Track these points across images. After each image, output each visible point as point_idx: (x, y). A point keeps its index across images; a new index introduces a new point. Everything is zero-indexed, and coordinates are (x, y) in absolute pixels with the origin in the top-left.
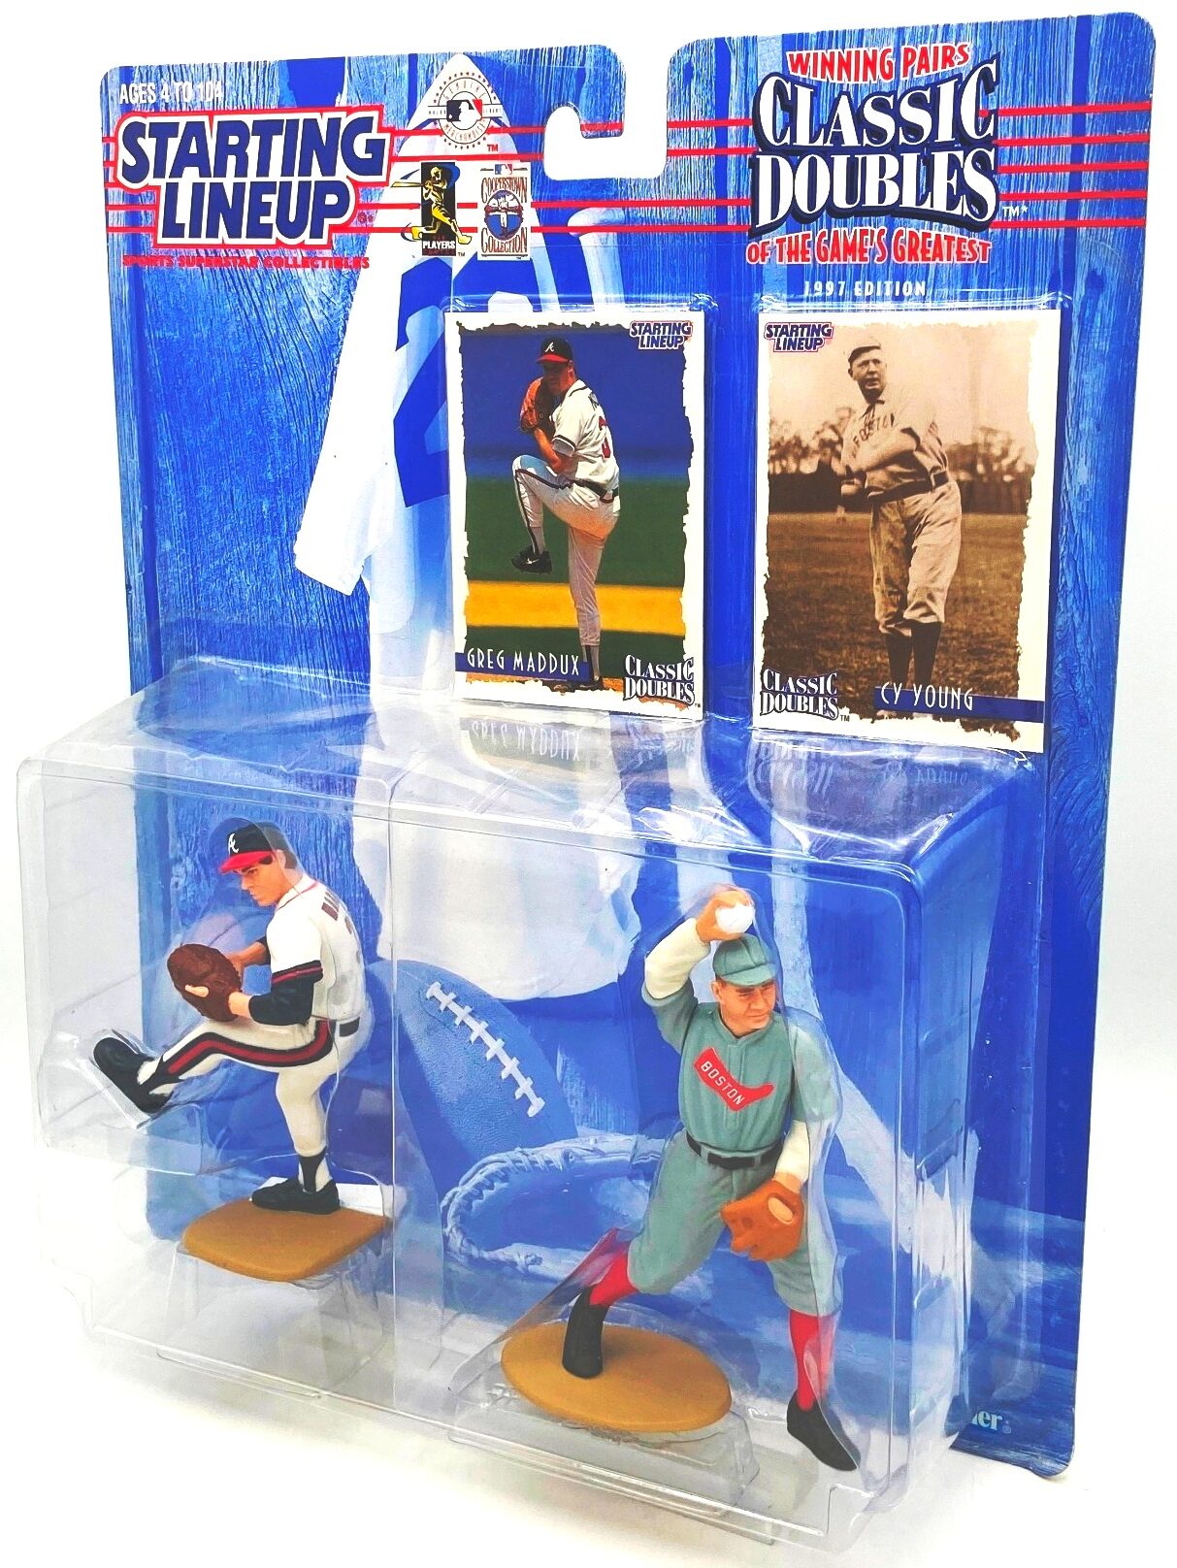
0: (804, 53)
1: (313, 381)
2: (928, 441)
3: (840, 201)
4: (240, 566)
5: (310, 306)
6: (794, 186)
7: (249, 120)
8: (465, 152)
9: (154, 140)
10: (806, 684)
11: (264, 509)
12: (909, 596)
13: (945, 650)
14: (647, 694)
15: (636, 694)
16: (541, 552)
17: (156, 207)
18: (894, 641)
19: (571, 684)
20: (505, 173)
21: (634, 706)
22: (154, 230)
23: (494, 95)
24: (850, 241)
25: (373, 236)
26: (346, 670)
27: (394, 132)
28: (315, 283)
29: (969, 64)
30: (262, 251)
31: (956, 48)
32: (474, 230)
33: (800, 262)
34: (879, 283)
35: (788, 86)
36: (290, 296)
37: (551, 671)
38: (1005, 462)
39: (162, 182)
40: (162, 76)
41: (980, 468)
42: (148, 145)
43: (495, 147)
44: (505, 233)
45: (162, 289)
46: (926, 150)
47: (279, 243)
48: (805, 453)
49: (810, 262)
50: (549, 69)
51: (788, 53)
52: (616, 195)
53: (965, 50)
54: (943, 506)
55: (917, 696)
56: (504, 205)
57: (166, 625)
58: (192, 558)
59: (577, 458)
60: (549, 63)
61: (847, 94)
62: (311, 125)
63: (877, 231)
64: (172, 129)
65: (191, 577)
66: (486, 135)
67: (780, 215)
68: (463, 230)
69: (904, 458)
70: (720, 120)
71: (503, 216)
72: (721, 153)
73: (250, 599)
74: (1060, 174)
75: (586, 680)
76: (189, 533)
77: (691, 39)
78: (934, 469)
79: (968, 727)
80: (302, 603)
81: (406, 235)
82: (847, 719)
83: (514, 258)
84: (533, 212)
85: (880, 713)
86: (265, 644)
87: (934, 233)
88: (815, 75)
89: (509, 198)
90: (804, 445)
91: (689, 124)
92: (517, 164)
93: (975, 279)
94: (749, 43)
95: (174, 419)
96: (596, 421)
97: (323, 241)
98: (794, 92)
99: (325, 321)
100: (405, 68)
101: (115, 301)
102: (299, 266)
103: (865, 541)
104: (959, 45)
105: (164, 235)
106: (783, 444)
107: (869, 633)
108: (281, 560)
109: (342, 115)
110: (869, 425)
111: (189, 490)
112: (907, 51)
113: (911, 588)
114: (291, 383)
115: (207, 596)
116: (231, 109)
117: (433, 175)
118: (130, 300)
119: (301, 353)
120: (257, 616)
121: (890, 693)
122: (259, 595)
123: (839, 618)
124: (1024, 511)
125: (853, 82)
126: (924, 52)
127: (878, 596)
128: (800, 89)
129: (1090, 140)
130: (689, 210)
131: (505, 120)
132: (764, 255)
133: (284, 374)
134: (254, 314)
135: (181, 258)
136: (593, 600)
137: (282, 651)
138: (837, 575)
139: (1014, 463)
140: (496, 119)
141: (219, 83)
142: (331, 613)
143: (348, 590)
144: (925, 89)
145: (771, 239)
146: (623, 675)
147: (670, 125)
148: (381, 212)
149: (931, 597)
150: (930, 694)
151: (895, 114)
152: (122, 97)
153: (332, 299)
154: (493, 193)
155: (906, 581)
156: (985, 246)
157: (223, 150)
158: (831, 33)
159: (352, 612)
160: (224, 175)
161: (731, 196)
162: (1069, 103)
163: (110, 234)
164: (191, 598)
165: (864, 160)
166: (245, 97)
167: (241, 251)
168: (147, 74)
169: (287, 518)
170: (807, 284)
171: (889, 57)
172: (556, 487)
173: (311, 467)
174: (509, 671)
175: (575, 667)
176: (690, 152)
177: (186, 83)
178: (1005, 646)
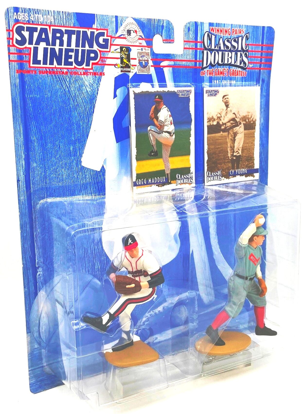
0: (213, 27)
1: (88, 109)
2: (238, 116)
3: (220, 62)
4: (62, 168)
5: (86, 86)
6: (211, 58)
7: (63, 29)
8: (132, 44)
9: (28, 32)
10: (216, 173)
11: (71, 149)
12: (235, 150)
13: (242, 161)
14: (182, 183)
15: (179, 184)
16: (155, 151)
17: (30, 54)
18: (232, 161)
19: (163, 184)
20: (144, 51)
21: (179, 186)
22: (29, 62)
23: (140, 29)
24: (221, 71)
25: (106, 66)
26: (98, 193)
27: (111, 37)
28: (88, 80)
29: (244, 34)
30: (69, 70)
31: (242, 30)
32: (136, 66)
33: (211, 76)
34: (227, 81)
35: (210, 35)
36: (79, 84)
37: (158, 182)
38: (251, 119)
39: (32, 46)
40: (30, 12)
41: (247, 120)
42: (26, 34)
43: (141, 44)
44: (145, 67)
45: (32, 81)
46: (237, 51)
47: (75, 68)
48: (214, 120)
49: (214, 76)
50: (154, 24)
51: (210, 27)
52: (172, 58)
53: (243, 30)
54: (240, 129)
55: (237, 172)
56: (144, 59)
57: (34, 191)
58: (44, 167)
59: (164, 125)
60: (154, 23)
61: (222, 38)
62: (85, 33)
63: (227, 69)
64: (36, 30)
65: (44, 174)
66: (138, 40)
67: (208, 64)
68: (133, 65)
69: (233, 119)
70: (196, 42)
71: (144, 62)
72: (196, 49)
73: (66, 177)
74: (259, 58)
75: (167, 182)
76: (43, 160)
77: (189, 21)
78: (239, 121)
79: (246, 176)
80: (84, 176)
81: (116, 66)
82: (224, 179)
83: (147, 74)
84: (151, 61)
85: (230, 177)
86: (71, 190)
87: (237, 70)
88: (216, 33)
89: (145, 57)
90: (214, 118)
91: (189, 42)
92: (147, 48)
93: (244, 80)
94: (202, 24)
95: (38, 123)
96: (169, 116)
97: (90, 67)
98: (211, 36)
99: (91, 91)
100: (114, 19)
101: (13, 85)
102: (82, 75)
103: (226, 139)
104: (242, 29)
105: (33, 64)
106: (210, 118)
107: (227, 160)
108: (77, 164)
109: (95, 31)
110: (227, 113)
111: (43, 146)
112: (233, 29)
113: (235, 148)
114: (81, 110)
115: (50, 179)
116: (57, 25)
117: (124, 50)
118: (19, 85)
119: (83, 101)
120: (68, 182)
121: (232, 172)
122: (69, 176)
123: (222, 157)
124: (255, 129)
125: (223, 35)
126: (236, 30)
127: (229, 151)
128: (213, 36)
129: (264, 52)
130: (189, 62)
131: (143, 36)
132: (204, 74)
133: (78, 107)
134: (67, 89)
135: (40, 71)
136: (168, 161)
137: (76, 192)
138: (221, 147)
139: (253, 119)
140: (141, 36)
141: (52, 16)
142: (93, 177)
143: (99, 170)
144: (236, 38)
145: (206, 70)
146: (176, 179)
147: (185, 41)
148: (108, 59)
149: (239, 150)
150: (239, 171)
151: (231, 43)
152: (15, 17)
153: (93, 84)
154: (141, 56)
155: (234, 147)
156: (246, 73)
157: (54, 38)
158: (219, 23)
159: (100, 176)
160: (55, 46)
161: (198, 60)
162: (261, 44)
163: (11, 62)
164: (44, 180)
165: (225, 53)
166: (62, 22)
167: (62, 70)
168: (24, 10)
169: (79, 151)
170: (213, 81)
171: (230, 30)
172: (159, 133)
173: (87, 134)
174: (148, 184)
175: (164, 180)
176: (189, 48)
177: (40, 15)
178: (252, 158)
